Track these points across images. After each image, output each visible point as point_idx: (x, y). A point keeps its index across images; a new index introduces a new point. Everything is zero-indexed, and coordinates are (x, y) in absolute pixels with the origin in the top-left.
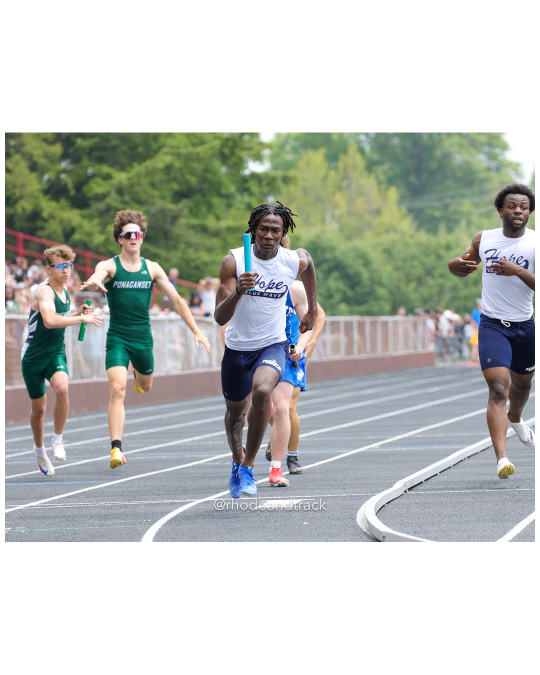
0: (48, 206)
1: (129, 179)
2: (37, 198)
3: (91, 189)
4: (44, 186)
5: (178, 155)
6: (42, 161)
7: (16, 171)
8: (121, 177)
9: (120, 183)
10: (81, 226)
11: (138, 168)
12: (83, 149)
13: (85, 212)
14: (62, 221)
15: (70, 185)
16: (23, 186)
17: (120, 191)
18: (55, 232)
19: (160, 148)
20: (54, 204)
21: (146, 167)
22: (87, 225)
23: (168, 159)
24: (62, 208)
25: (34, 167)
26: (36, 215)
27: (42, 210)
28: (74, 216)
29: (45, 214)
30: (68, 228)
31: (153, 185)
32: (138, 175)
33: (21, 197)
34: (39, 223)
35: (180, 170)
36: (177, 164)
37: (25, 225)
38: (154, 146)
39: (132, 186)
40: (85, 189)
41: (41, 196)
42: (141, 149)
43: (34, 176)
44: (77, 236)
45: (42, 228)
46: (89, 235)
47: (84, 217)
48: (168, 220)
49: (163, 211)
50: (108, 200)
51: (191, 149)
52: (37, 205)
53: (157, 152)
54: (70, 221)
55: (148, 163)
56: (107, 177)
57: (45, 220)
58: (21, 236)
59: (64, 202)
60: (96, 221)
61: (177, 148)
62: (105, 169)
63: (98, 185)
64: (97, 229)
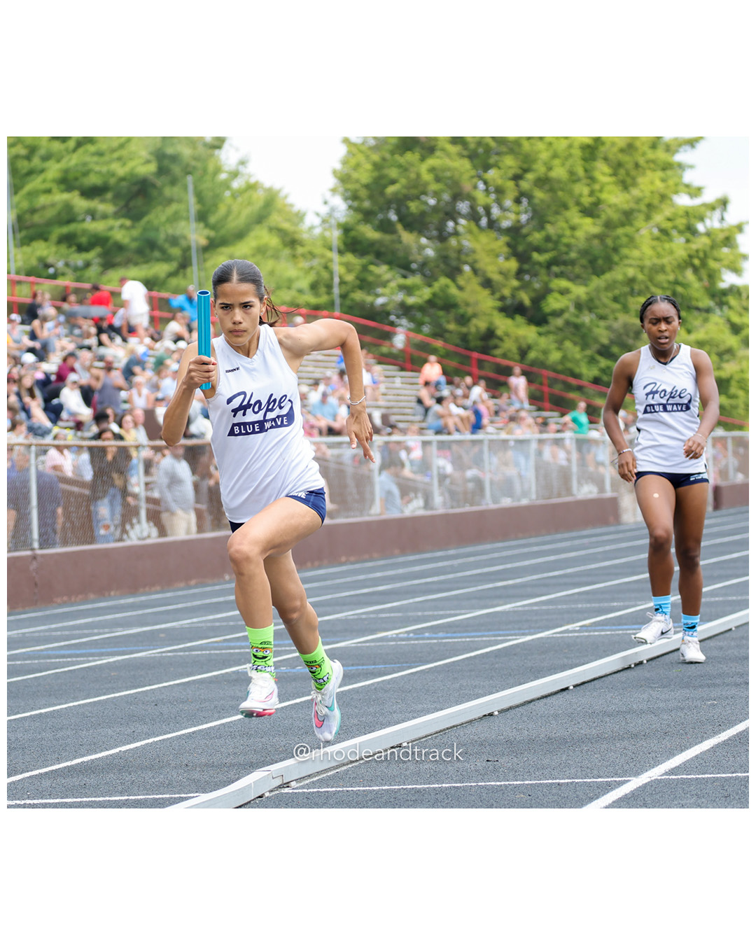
0: (503, 324)
1: (587, 293)
2: (490, 315)
3: (548, 305)
4: (499, 304)
5: (642, 268)
6: (496, 277)
7: (468, 288)
8: (579, 291)
9: (578, 297)
10: (537, 344)
11: (596, 282)
12: (540, 264)
13: (541, 330)
14: (517, 339)
15: (527, 301)
16: (477, 303)
17: (579, 306)
18: (510, 351)
19: (621, 259)
20: (509, 322)
21: (606, 281)
22: (544, 342)
23: (631, 272)
24: (518, 326)
25: (487, 283)
26: (490, 334)
27: (496, 328)
28: (528, 333)
29: (499, 332)
30: (524, 346)
31: (615, 299)
32: (597, 290)
33: (475, 315)
34: (494, 342)
35: (643, 282)
36: (640, 277)
37: (479, 343)
38: (616, 258)
39: (591, 300)
40: (543, 304)
41: (496, 313)
42: (600, 262)
43: (486, 292)
44: (532, 355)
45: (496, 347)
46: (545, 352)
47: (540, 334)
48: (632, 334)
49: (625, 326)
50: (566, 316)
51: (656, 261)
52: (491, 323)
53: (616, 264)
54: (525, 337)
55: (608, 276)
56: (564, 292)
57: (501, 339)
58: (475, 355)
59: (519, 319)
60: (552, 337)
61: (640, 259)
62: (563, 283)
63: (556, 299)
64: (553, 346)
